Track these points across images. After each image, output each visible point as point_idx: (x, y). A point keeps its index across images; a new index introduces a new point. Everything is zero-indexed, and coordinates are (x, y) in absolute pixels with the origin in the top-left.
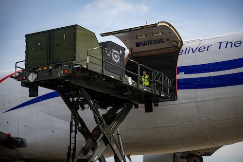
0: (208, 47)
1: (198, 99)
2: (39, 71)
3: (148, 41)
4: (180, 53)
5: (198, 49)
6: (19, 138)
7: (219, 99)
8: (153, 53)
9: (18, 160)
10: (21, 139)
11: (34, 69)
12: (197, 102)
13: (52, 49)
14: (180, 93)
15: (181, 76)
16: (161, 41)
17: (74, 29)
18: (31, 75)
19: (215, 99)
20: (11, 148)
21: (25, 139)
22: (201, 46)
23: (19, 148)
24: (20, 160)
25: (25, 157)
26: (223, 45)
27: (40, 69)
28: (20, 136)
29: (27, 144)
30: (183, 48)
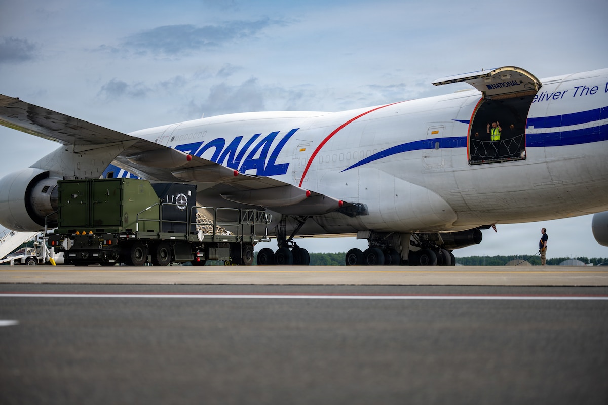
0: (564, 92)
1: (548, 159)
2: (77, 236)
3: (500, 84)
4: (534, 100)
5: (553, 95)
6: (359, 204)
7: (569, 159)
8: (511, 96)
9: (361, 230)
10: (362, 205)
11: (70, 231)
12: (547, 162)
13: (92, 206)
14: (530, 151)
15: (531, 130)
16: (514, 83)
17: (121, 184)
18: (66, 240)
19: (565, 160)
20: (351, 215)
21: (366, 205)
22: (557, 91)
23: (360, 216)
24: (364, 230)
25: (369, 227)
26: (580, 90)
27: (78, 233)
28: (360, 202)
29: (369, 211)
30: (539, 94)
